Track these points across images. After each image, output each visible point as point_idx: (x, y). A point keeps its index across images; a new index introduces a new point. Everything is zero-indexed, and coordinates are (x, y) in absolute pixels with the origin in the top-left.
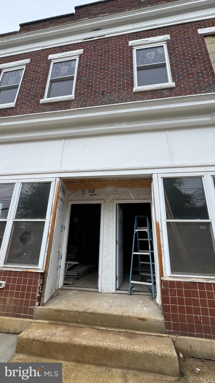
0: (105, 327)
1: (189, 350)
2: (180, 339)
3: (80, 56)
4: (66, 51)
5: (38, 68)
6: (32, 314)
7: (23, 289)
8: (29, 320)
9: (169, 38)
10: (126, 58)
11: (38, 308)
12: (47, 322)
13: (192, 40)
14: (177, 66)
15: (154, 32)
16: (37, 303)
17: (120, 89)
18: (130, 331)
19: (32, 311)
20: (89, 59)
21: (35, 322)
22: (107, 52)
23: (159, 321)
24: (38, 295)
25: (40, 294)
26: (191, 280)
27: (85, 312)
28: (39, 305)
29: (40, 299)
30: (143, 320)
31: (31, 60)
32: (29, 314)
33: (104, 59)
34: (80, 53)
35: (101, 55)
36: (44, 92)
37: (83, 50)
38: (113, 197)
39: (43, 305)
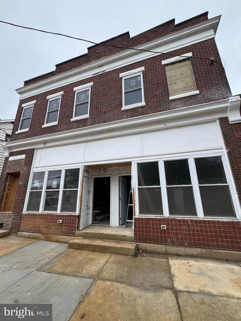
0: (107, 239)
1: (144, 249)
2: (140, 244)
3: (92, 86)
4: (83, 84)
5: (68, 98)
6: (75, 234)
7: (70, 223)
8: (73, 237)
9: (144, 69)
10: (118, 87)
11: (77, 232)
12: (81, 238)
13: (158, 70)
14: (147, 90)
15: (135, 65)
16: (77, 230)
17: (114, 109)
18: (118, 241)
19: (74, 233)
20: (96, 89)
21: (76, 238)
22: (107, 83)
23: (132, 237)
24: (77, 226)
25: (78, 225)
26: (148, 217)
27: (98, 233)
28: (78, 231)
29: (78, 228)
30: (125, 236)
31: (64, 92)
32: (73, 235)
33: (105, 88)
34: (91, 85)
35: (103, 86)
36: (73, 113)
37: (93, 82)
38: (116, 172)
39: (80, 231)
